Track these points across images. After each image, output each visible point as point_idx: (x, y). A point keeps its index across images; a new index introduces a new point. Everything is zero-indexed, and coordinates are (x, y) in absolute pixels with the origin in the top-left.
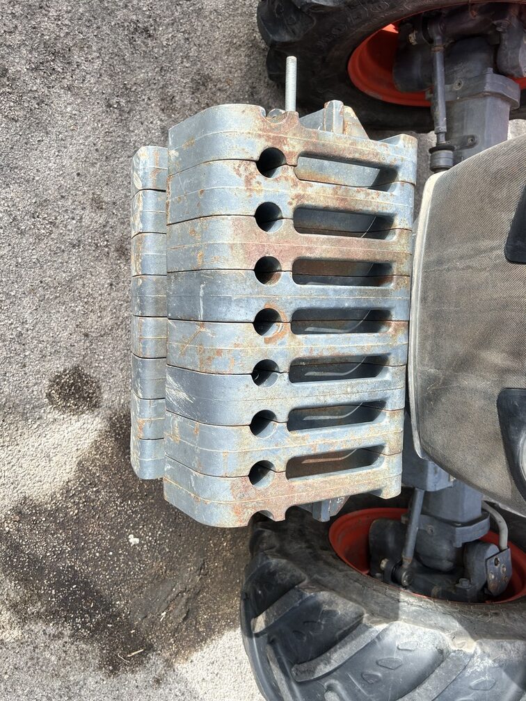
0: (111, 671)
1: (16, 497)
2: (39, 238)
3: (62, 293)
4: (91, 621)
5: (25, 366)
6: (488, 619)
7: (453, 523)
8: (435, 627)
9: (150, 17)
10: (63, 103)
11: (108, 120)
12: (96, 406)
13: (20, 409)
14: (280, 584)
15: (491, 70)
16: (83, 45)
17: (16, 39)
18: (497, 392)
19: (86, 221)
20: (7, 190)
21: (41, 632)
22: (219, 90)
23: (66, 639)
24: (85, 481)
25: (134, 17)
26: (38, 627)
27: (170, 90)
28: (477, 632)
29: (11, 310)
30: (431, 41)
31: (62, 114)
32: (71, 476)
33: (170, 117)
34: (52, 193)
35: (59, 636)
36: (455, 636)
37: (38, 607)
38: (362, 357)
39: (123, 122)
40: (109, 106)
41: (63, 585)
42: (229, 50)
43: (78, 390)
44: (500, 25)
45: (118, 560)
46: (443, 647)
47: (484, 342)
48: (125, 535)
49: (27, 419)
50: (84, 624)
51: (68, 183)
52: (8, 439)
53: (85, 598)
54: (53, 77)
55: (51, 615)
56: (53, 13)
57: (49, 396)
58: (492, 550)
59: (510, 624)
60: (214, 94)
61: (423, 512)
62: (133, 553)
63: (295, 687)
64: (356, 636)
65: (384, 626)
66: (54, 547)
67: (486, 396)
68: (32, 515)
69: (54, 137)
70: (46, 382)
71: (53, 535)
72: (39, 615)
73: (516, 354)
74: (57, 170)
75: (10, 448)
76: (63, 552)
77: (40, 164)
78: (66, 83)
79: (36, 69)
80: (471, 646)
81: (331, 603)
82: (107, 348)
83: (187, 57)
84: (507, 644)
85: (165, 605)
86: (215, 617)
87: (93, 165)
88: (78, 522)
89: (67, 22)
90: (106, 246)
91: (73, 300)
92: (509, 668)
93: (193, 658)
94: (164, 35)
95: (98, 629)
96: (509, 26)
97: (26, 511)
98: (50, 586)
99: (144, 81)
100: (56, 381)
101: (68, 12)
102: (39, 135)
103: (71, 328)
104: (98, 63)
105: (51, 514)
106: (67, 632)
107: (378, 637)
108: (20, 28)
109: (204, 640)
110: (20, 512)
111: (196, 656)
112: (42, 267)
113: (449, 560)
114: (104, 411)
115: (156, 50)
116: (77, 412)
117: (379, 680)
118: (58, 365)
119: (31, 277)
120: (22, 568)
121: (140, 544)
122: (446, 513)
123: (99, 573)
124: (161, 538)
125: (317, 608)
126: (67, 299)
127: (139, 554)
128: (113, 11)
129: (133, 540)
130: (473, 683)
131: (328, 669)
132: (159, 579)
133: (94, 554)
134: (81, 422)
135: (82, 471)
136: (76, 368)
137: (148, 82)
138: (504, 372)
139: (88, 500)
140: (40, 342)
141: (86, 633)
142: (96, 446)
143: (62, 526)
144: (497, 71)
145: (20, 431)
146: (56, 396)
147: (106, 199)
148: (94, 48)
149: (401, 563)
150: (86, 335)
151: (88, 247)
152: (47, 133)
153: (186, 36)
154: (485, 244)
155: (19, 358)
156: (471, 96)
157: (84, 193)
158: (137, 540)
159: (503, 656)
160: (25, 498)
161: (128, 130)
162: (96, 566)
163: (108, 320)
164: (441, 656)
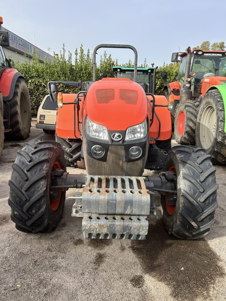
0: (224, 275)
1: (170, 297)
2: (92, 288)
3: (108, 283)
4: (209, 280)
5: (130, 293)
6: (177, 171)
7: (162, 182)
8: (180, 180)
9: (32, 261)
10: (54, 281)
11: (59, 271)
12: (142, 277)
13: (143, 295)
14: (183, 219)
15: (62, 177)
16: (39, 276)
17: (37, 291)
18: (126, 163)
19: (88, 277)
20: (79, 295)
21: (213, 292)
22: (51, 246)
23: (215, 286)
24: (165, 280)
25: (32, 264)
26: (211, 293)
27: (51, 257)
28: (179, 173)
29: (114, 296)
30: (53, 188)
31: (58, 281)
32: (163, 283)
33: (59, 257)
34: (80, 284)
35: (214, 288)
36: (180, 176)
37: (205, 293)
38: (121, 183)
39: (60, 268)
40: (55, 271)
41: (198, 286)
42: (41, 244)
43: (137, 280)
44: (53, 175)
45: (189, 272)
46: (183, 178)
47: (118, 165)
48: (181, 271)
49: (146, 293)
50: (209, 281)
51: (77, 281)
52: (152, 298)
53: (201, 281)
54: (47, 283)
55: (207, 289)
56: (30, 282)
57: (139, 288)
58: (167, 174)
59: (177, 167)
60: (52, 247)
61: (161, 189)
62: (187, 269)
63: (205, 211)
64: (186, 195)
65: (182, 190)
66: (185, 288)
67: (127, 164)
68: (176, 293)
69: (64, 283)
70: (135, 288)
71: (182, 288)
72: (208, 293)
73: (120, 159)
74: (73, 283)
75: (155, 298)
76: (187, 286)
77: (71, 287)
78: (49, 280)
79: (45, 287)
80: (181, 173)
81: (182, 204)
82: (124, 273)
83: (42, 253)
84: (180, 167)
85: (202, 261)
86: (206, 249)
87: (72, 275)
88: (177, 282)
89: (33, 279)
90: (95, 272)
91: (110, 281)
92: (184, 166)
93: (219, 255)
94: (36, 258)
95: (211, 278)
96: (53, 173)
97: (174, 295)
98: (198, 290)
99: (49, 263)
100: (134, 286)
101: (30, 279)
102: (63, 287)
103: (118, 282)
104: (44, 273)
105: (175, 289)
106: (212, 285)
107: (185, 191)
108: (33, 290)
109: (213, 252)
110: (175, 296)
111: (218, 254)
112: (101, 288)
113: (171, 183)
114: (143, 275)
115: (40, 260)
116: (144, 281)
117: (193, 190)
118: (130, 285)
119: (104, 291)
120: (193, 296)
121: (184, 267)
122: (160, 184)
123: (193, 278)
124: (182, 262)
125: (183, 207)
126: (110, 283)
127: (187, 267)
128: (30, 269)
129: (183, 269)
130: (188, 172)
131: (195, 201)
132: (195, 263)
133: (187, 278)
134: (146, 280)
135: (162, 281)
136: (130, 281)
137: (49, 262)
138: (123, 162)
139: (170, 279)
140: (123, 289)
141: (212, 281)
142: (154, 277)
143: (179, 286)
144: (62, 175)
145: (150, 295)
146: (139, 286)
147: (81, 272)
148: (40, 274)
149: (173, 193)
150: (121, 278)
151: (95, 277)
152: (63, 285)
153: (37, 253)
154: (103, 165)
155: (128, 294)
156: (66, 181)
157: (80, 277)
158: (182, 268)
159: (182, 167)
160: (171, 295)
161: (62, 266)
162: (191, 278)
163: (116, 273)
164: (184, 178)
